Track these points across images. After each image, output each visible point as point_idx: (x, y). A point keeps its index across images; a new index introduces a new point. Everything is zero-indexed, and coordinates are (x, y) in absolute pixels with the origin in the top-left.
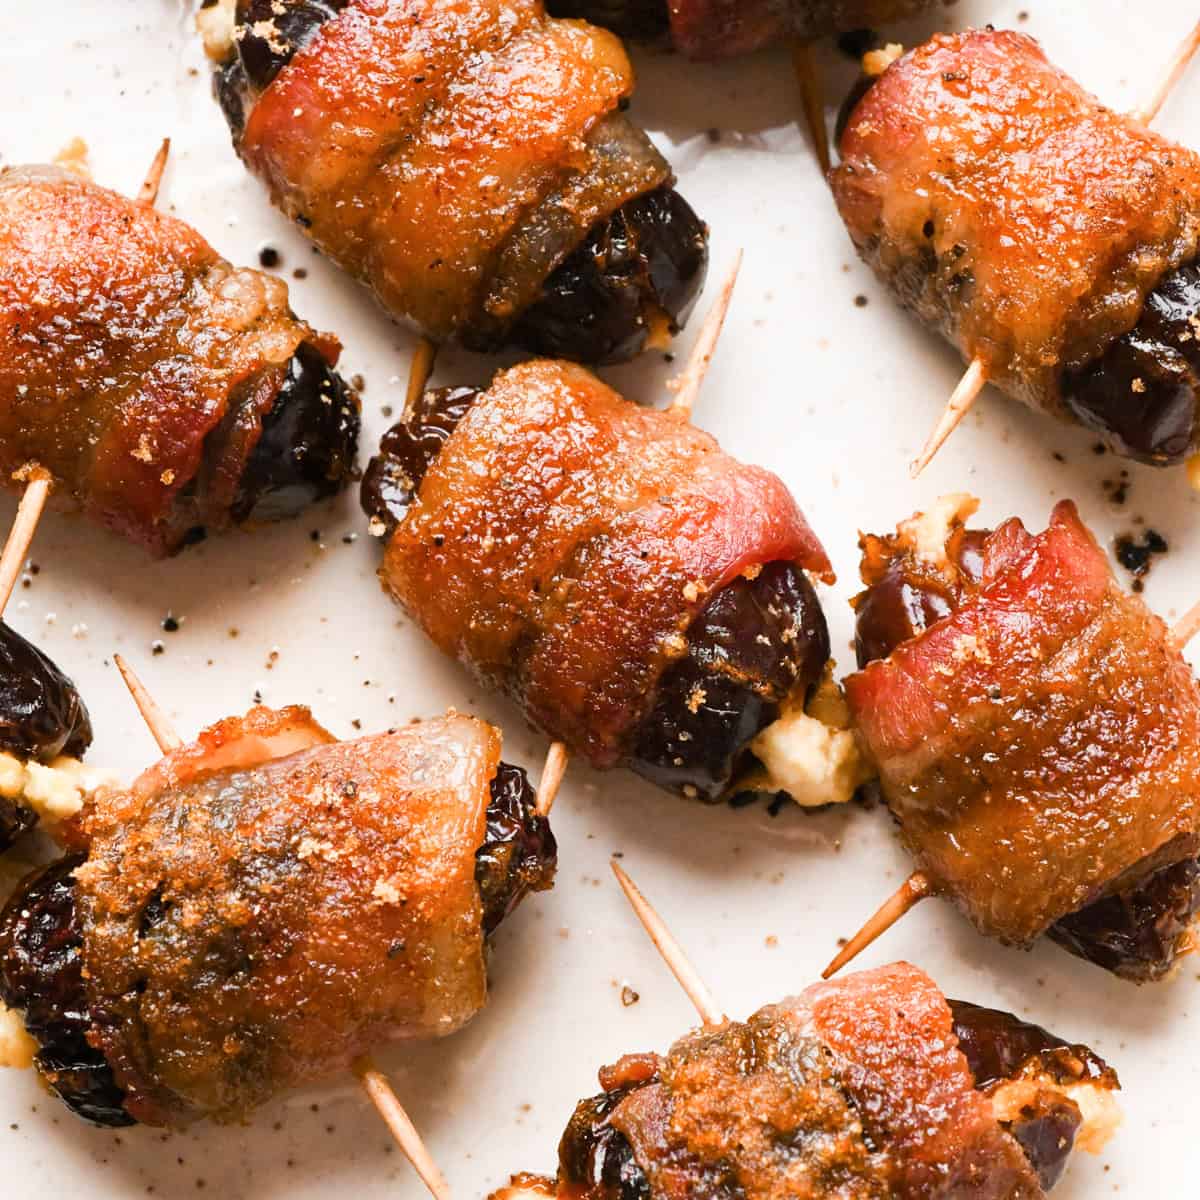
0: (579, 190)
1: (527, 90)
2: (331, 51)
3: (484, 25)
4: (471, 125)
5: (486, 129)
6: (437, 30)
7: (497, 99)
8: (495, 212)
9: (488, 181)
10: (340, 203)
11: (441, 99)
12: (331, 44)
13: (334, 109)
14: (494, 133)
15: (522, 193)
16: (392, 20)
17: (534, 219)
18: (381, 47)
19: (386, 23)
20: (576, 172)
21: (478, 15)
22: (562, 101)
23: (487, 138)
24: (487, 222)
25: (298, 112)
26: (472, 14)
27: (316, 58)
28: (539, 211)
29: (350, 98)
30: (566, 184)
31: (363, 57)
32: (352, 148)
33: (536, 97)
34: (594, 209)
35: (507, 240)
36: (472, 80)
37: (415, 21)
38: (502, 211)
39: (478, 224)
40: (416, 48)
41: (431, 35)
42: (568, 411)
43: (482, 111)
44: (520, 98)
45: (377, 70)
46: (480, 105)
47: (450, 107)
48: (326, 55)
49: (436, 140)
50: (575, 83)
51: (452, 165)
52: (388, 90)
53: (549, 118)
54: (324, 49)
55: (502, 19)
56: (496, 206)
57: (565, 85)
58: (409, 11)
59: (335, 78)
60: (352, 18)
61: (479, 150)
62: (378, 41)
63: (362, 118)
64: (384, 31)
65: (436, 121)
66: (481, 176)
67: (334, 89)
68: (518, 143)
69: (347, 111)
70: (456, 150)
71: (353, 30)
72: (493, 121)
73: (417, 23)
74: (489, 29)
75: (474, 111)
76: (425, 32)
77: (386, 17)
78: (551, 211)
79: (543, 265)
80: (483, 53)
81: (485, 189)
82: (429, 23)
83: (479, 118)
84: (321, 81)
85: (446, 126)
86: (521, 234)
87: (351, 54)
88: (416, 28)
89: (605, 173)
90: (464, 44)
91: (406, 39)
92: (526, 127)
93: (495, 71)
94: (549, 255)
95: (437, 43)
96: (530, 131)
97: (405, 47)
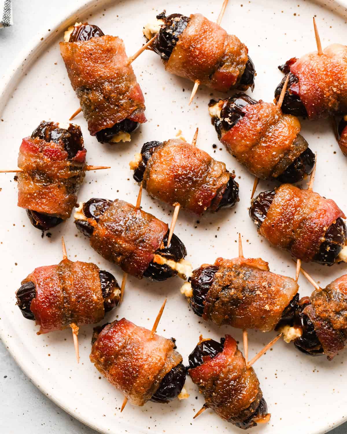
0: (292, 154)
1: (282, 135)
2: (242, 126)
3: (272, 120)
4: (270, 142)
5: (273, 143)
6: (263, 121)
7: (276, 136)
8: (275, 159)
9: (274, 153)
10: (243, 155)
11: (264, 136)
12: (242, 125)
13: (242, 138)
14: (275, 144)
15: (281, 155)
16: (254, 120)
17: (283, 160)
18: (252, 126)
19: (253, 121)
20: (291, 150)
21: (271, 118)
22: (289, 137)
23: (274, 145)
24: (274, 161)
25: (235, 138)
26: (270, 117)
27: (238, 127)
28: (284, 158)
29: (246, 136)
30: (289, 153)
31: (249, 128)
32: (246, 146)
33: (284, 136)
34: (295, 157)
35: (278, 164)
36: (270, 132)
37: (259, 119)
38: (277, 159)
39: (272, 161)
40: (259, 127)
41: (262, 123)
42: (293, 196)
43: (272, 139)
44: (280, 137)
45: (252, 131)
46: (272, 138)
47: (266, 138)
48: (241, 127)
49: (264, 145)
50: (291, 133)
51: (267, 150)
52: (254, 135)
53: (287, 141)
54: (240, 125)
55: (275, 118)
56: (275, 158)
57: (289, 134)
58: (257, 118)
59: (242, 132)
60: (246, 119)
61: (272, 147)
62: (252, 125)
63: (248, 140)
64: (253, 122)
65: (263, 141)
66: (273, 152)
67: (243, 134)
68: (280, 146)
69: (245, 138)
70: (268, 147)
71: (246, 122)
72: (275, 141)
73: (259, 120)
74: (273, 120)
75: (271, 139)
76: (261, 122)
77: (252, 119)
78: (286, 158)
79: (284, 168)
80: (272, 126)
81: (273, 155)
82: (261, 120)
83: (272, 140)
84: (240, 132)
85: (265, 142)
86: (280, 163)
87: (246, 127)
88: (259, 122)
89: (297, 150)
90: (268, 124)
91: (257, 124)
92: (282, 143)
93: (275, 130)
94: (286, 166)
95: (263, 125)
96: (283, 144)
97: (257, 126)
